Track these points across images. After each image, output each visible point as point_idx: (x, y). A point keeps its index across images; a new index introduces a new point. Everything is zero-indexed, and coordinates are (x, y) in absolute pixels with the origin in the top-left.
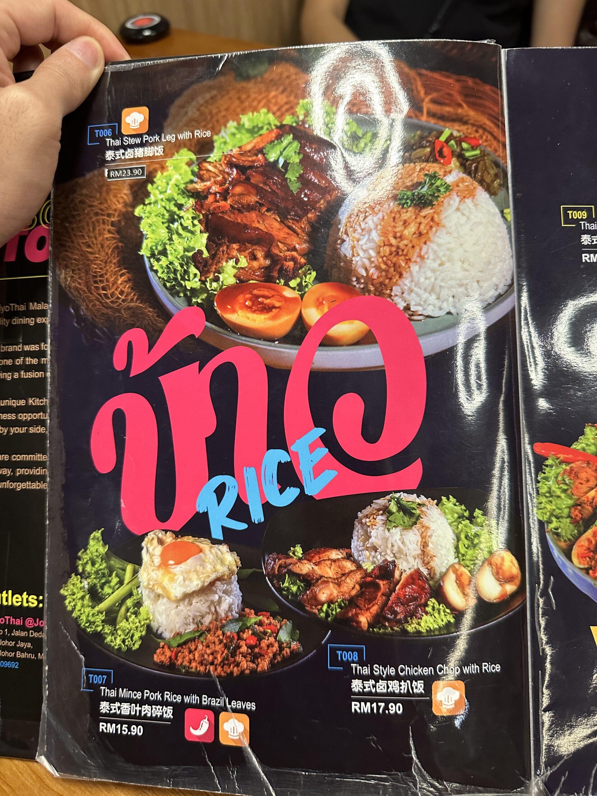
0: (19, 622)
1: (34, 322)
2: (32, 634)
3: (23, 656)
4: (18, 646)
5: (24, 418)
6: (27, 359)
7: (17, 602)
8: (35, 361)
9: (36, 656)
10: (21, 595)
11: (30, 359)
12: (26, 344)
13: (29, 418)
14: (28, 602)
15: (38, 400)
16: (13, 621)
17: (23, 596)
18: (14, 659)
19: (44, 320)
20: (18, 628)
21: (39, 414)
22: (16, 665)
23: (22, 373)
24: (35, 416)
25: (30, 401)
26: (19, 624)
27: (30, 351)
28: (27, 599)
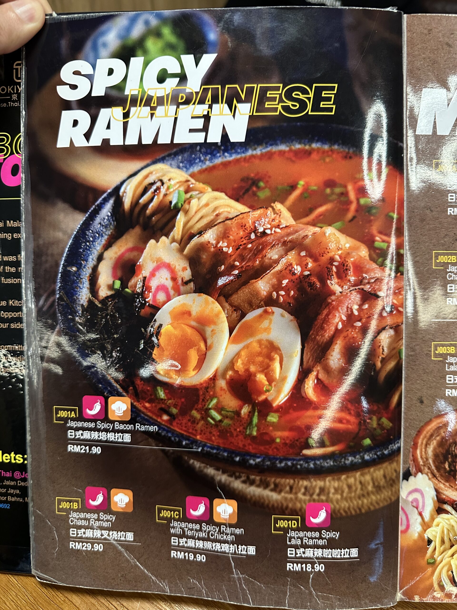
0: (8, 475)
1: (11, 237)
2: (20, 483)
3: (13, 499)
4: (9, 492)
5: (6, 316)
6: (6, 268)
7: (7, 460)
8: (13, 270)
9: (24, 499)
10: (10, 454)
11: (9, 268)
12: (5, 256)
13: (10, 316)
14: (15, 459)
15: (17, 302)
16: (4, 474)
17: (11, 455)
18: (6, 502)
19: (20, 236)
20: (8, 479)
21: (18, 313)
22: (8, 506)
23: (3, 279)
24: (15, 315)
25: (11, 302)
26: (9, 476)
27: (8, 261)
28: (15, 457)
